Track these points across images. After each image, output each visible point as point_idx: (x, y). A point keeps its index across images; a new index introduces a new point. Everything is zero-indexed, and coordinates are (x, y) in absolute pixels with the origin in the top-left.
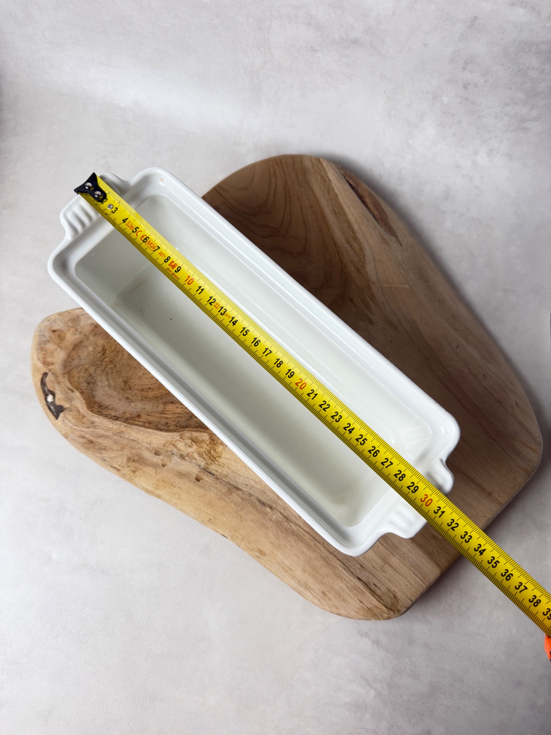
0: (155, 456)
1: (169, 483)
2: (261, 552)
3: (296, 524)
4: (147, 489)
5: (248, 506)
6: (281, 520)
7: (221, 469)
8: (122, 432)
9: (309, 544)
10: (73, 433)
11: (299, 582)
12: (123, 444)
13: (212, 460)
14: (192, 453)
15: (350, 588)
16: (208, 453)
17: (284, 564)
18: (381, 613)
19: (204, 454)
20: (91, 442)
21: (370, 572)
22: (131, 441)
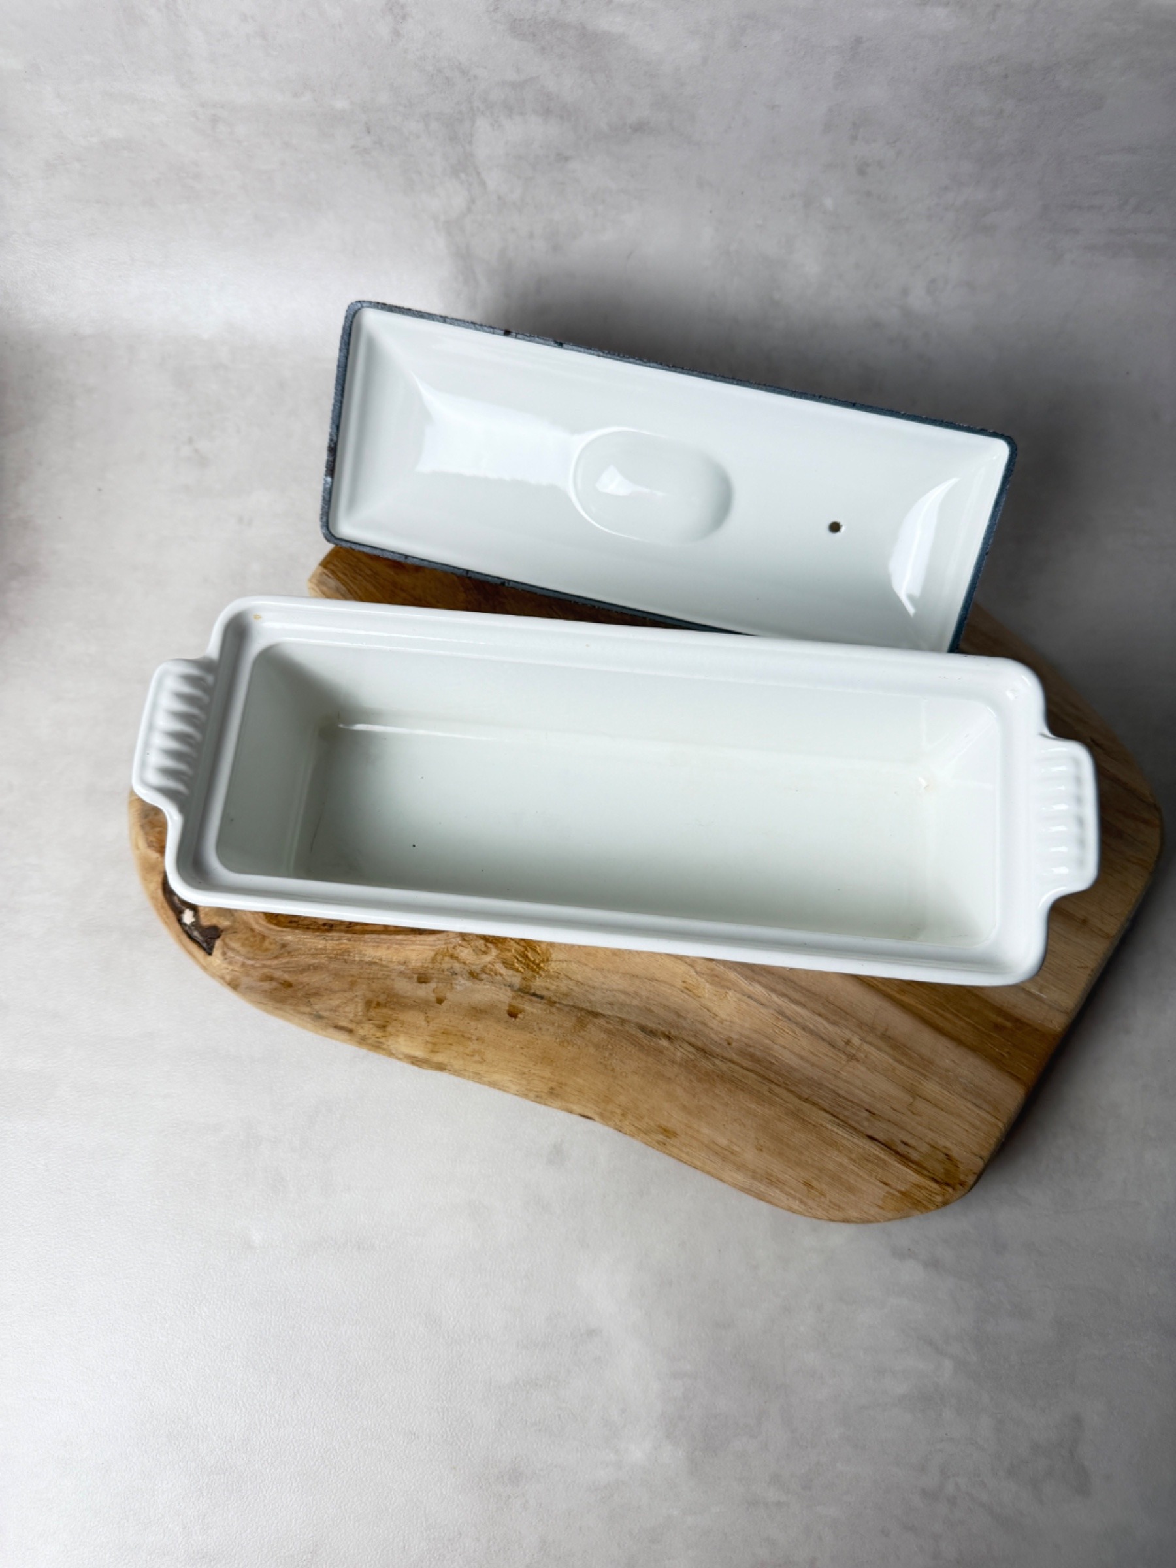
0: (420, 985)
1: (456, 1035)
2: (667, 1132)
3: (724, 1059)
4: (414, 1057)
5: (622, 1044)
6: (692, 1057)
7: (554, 983)
8: (347, 951)
9: (759, 1092)
10: (248, 975)
11: (754, 1175)
12: (353, 976)
13: (533, 970)
14: (492, 964)
15: (858, 1161)
16: (522, 957)
17: (718, 1145)
18: (929, 1196)
19: (516, 961)
20: (288, 985)
21: (889, 1121)
22: (367, 966)
